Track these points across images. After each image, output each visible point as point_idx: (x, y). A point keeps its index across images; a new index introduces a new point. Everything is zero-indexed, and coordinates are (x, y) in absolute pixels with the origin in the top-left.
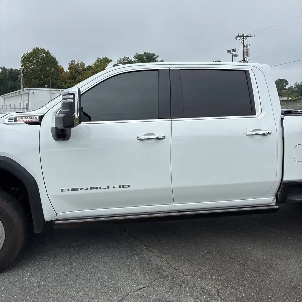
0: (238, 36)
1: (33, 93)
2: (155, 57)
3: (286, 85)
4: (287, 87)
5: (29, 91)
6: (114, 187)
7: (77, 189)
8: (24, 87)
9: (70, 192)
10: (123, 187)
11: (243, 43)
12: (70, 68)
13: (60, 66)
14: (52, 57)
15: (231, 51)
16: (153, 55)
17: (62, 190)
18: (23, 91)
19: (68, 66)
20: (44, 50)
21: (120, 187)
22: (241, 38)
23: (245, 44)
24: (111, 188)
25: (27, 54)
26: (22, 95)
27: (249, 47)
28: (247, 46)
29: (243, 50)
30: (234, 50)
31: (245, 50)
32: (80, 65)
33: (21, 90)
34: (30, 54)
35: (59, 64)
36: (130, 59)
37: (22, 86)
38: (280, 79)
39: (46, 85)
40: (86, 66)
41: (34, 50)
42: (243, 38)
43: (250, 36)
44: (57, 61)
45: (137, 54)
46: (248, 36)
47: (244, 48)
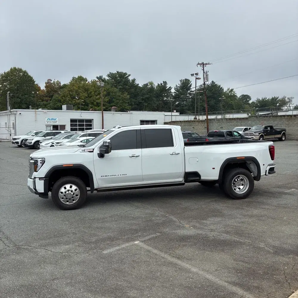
0: (199, 64)
1: (20, 114)
2: (127, 76)
3: (249, 100)
4: (250, 102)
5: (16, 112)
6: (120, 175)
7: (107, 176)
8: (11, 109)
9: (104, 177)
10: (124, 175)
11: (204, 70)
12: (46, 87)
13: (37, 84)
14: (30, 77)
15: (195, 75)
16: (126, 74)
17: (101, 176)
18: (11, 112)
19: (45, 85)
20: (21, 69)
21: (123, 175)
22: (201, 65)
23: (205, 71)
24: (119, 175)
25: (5, 73)
26: (8, 116)
27: (208, 73)
28: (207, 73)
29: (203, 75)
30: (197, 74)
31: (205, 76)
32: (56, 84)
33: (8, 111)
34: (7, 73)
35: (35, 83)
36: (104, 78)
37: (9, 108)
38: (243, 95)
39: (30, 106)
40: (62, 85)
41: (11, 69)
42: (203, 66)
43: (209, 64)
44: (34, 80)
45: (110, 73)
46: (207, 64)
47: (204, 74)
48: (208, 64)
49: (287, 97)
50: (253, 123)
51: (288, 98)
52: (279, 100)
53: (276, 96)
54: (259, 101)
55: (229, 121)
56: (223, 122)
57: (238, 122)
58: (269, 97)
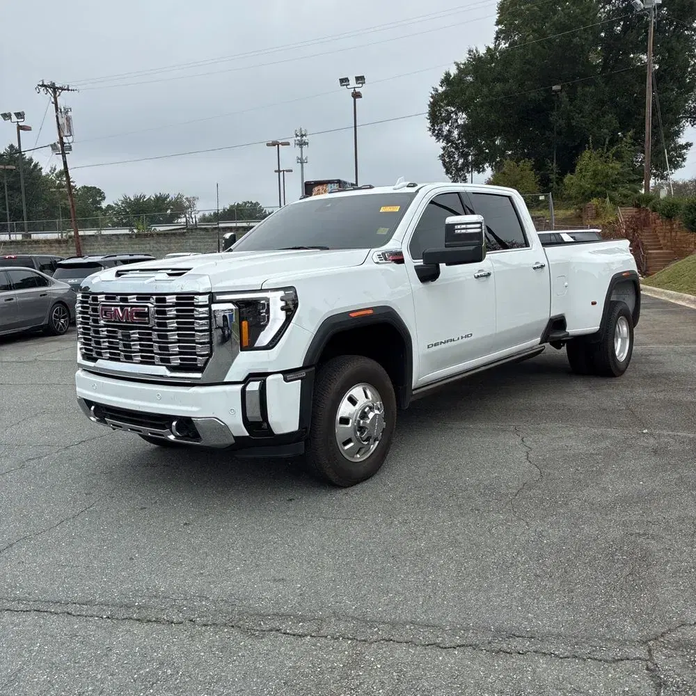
0: (43, 85)
3: (101, 200)
4: (104, 205)
7: (438, 344)
9: (433, 349)
11: (56, 104)
15: (14, 117)
17: (428, 347)
21: (466, 337)
22: (50, 90)
23: (61, 106)
24: (460, 339)
27: (70, 114)
28: (67, 112)
29: (57, 119)
30: (20, 115)
31: (63, 121)
38: (85, 187)
42: (55, 92)
43: (69, 90)
46: (63, 89)
47: (60, 116)
48: (65, 90)
49: (185, 197)
50: (199, 244)
51: (187, 198)
52: (170, 201)
53: (164, 192)
54: (127, 202)
55: (137, 240)
56: (120, 244)
57: (160, 242)
58: (150, 194)
